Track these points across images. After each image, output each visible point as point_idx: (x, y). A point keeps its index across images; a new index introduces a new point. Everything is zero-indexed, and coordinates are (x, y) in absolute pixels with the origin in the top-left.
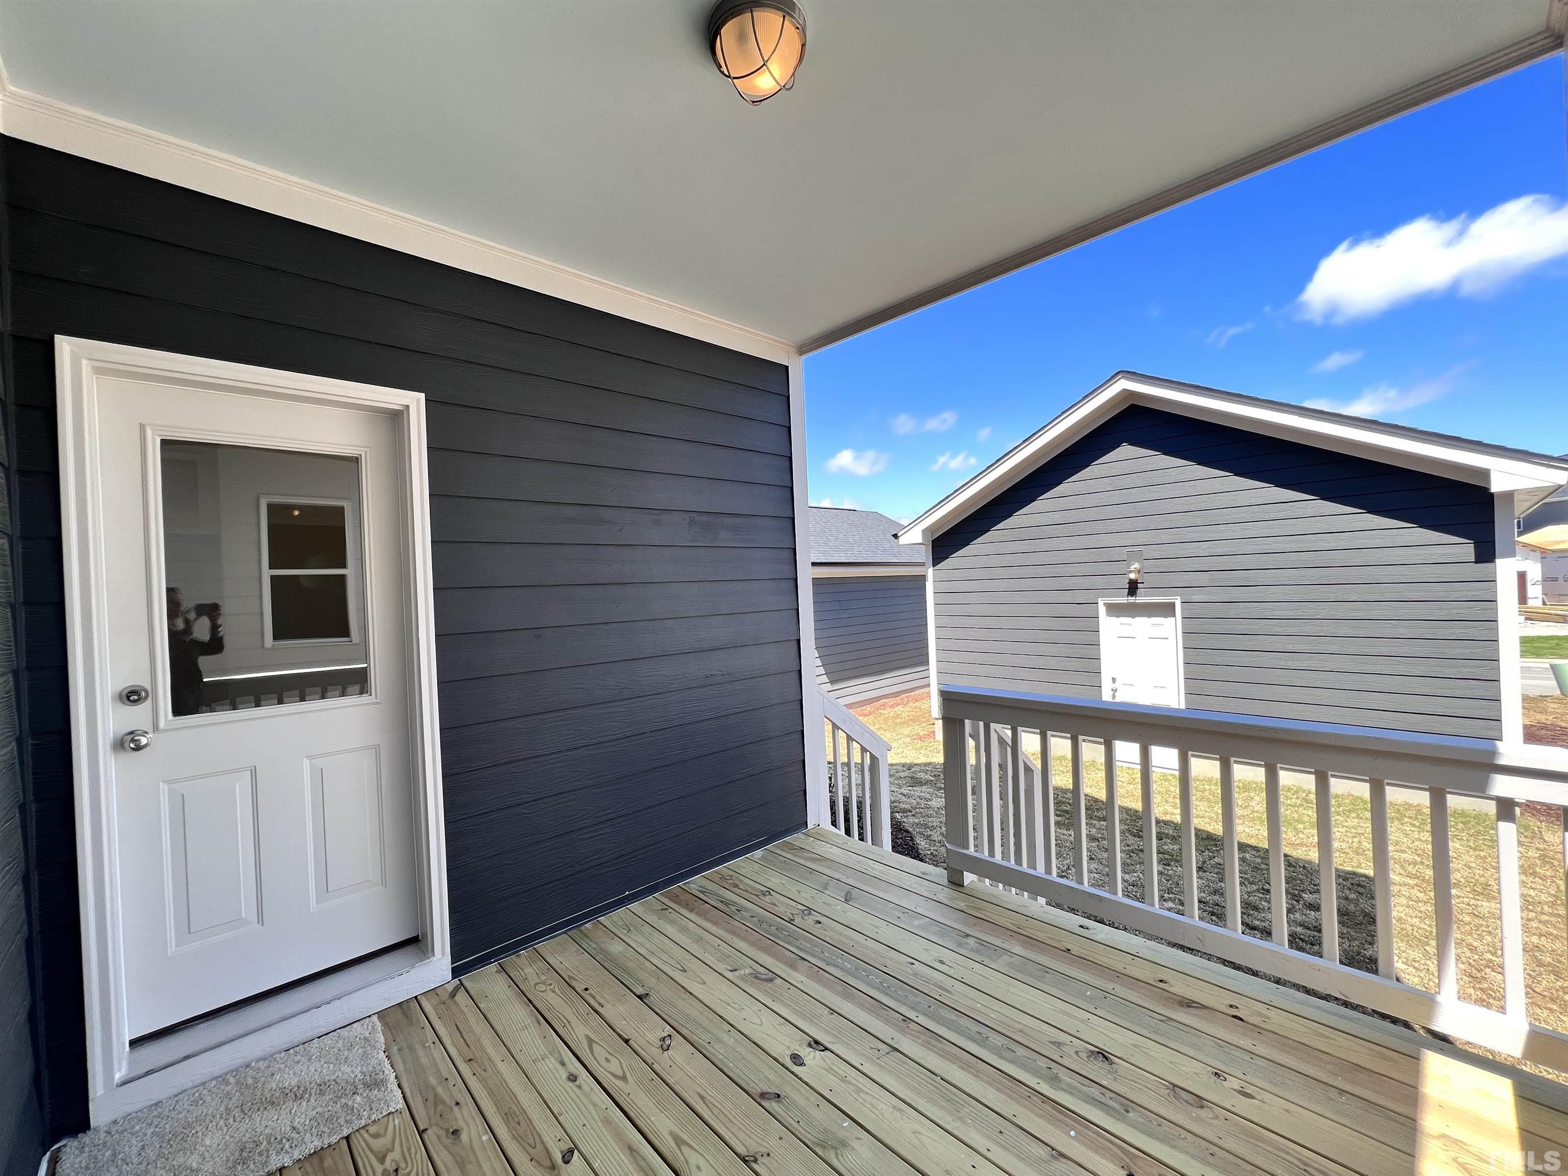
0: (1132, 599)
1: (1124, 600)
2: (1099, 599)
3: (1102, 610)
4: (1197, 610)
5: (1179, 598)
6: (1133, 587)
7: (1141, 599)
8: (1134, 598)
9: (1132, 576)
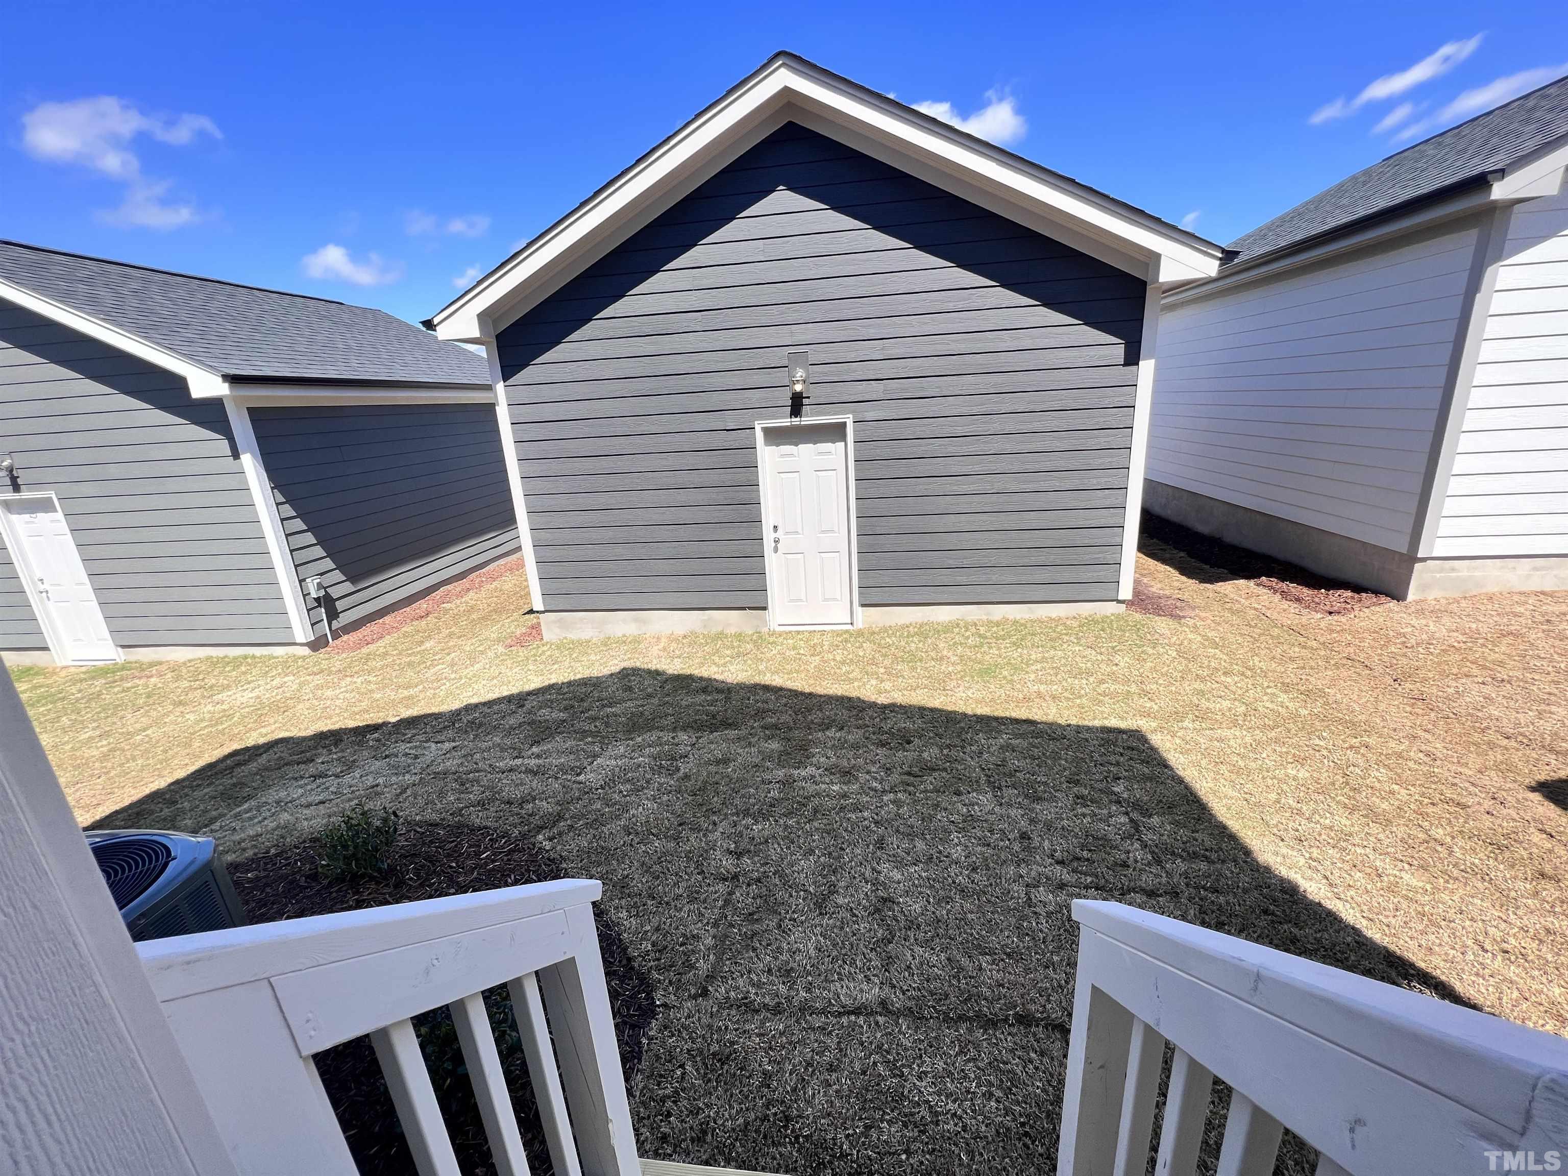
0: (796, 421)
1: (786, 422)
2: (756, 422)
3: (759, 435)
4: (871, 431)
5: (851, 416)
6: (797, 405)
7: (807, 419)
8: (798, 419)
9: (798, 388)
